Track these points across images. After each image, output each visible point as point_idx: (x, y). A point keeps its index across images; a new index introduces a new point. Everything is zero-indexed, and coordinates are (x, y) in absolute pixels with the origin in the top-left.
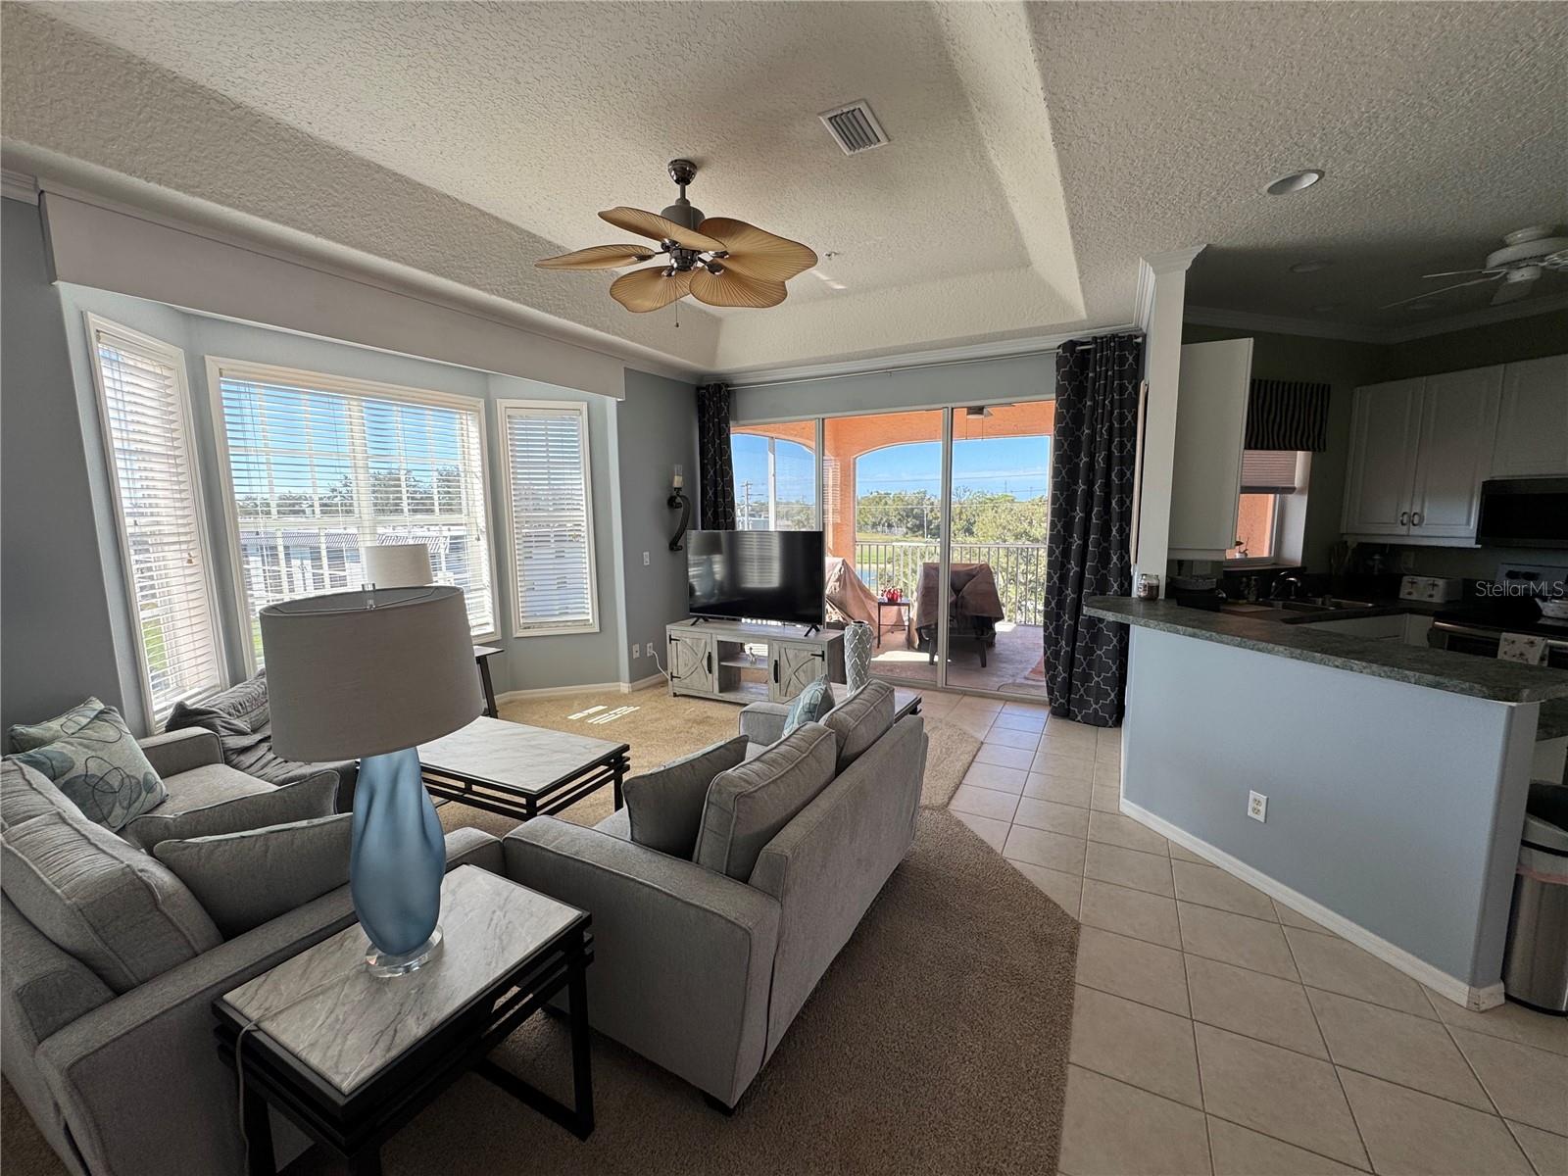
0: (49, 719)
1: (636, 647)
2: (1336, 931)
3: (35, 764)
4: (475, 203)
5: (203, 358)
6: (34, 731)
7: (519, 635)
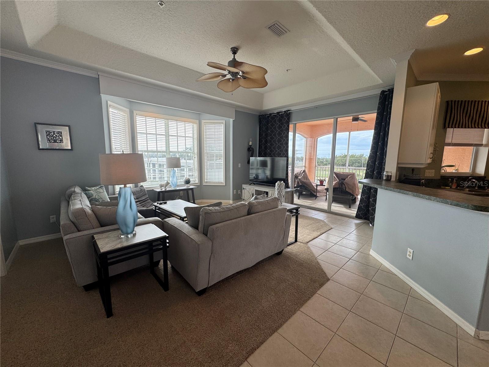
0: (93, 187)
1: (235, 191)
2: (431, 302)
3: (86, 194)
4: (188, 67)
5: (133, 111)
6: (89, 188)
7: (204, 184)
